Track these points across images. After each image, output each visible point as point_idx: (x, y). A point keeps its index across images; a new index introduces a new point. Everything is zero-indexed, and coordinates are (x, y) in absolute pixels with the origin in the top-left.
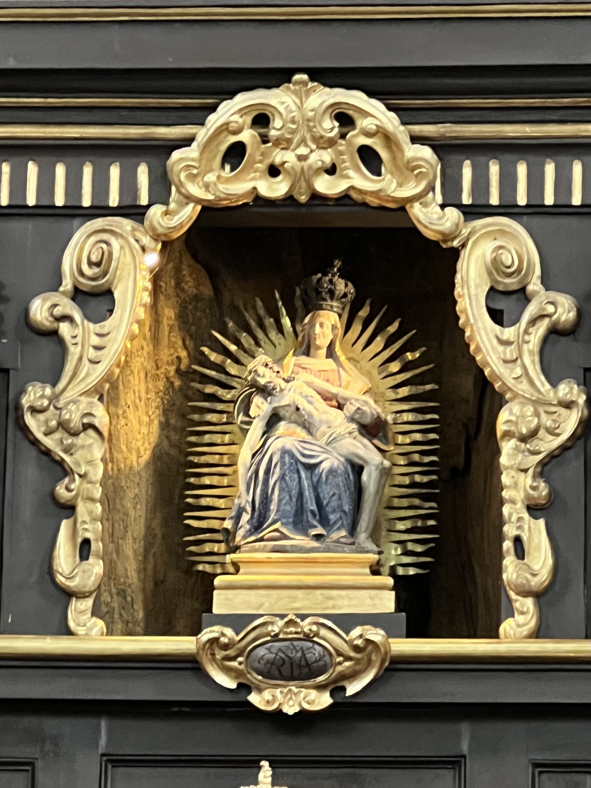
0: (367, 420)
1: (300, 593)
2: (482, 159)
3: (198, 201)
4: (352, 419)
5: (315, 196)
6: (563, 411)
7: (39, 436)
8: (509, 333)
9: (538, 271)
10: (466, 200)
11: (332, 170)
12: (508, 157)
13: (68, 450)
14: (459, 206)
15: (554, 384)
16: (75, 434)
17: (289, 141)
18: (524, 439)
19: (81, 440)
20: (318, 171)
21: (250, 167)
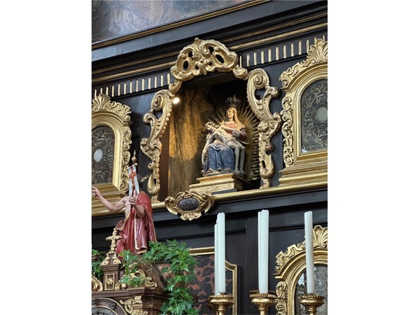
0: (238, 136)
1: (210, 187)
2: (252, 52)
3: (180, 80)
4: (233, 136)
5: (208, 72)
6: (275, 121)
7: (144, 152)
8: (261, 101)
9: (268, 82)
10: (248, 65)
11: (211, 64)
12: (258, 50)
13: (151, 155)
14: (246, 67)
15: (272, 114)
16: (153, 150)
17: (197, 58)
18: (264, 132)
19: (154, 152)
20: (207, 65)
21: (190, 68)
